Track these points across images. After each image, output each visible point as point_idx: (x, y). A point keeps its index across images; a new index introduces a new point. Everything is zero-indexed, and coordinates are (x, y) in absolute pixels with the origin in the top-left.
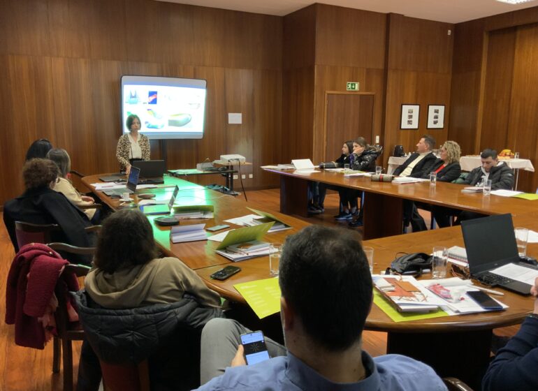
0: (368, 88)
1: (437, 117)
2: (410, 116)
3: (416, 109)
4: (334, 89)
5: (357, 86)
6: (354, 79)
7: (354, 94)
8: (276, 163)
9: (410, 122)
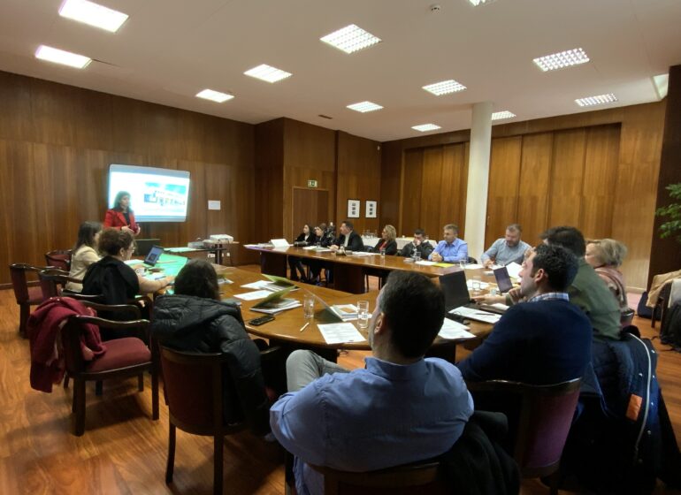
0: (324, 186)
1: (372, 209)
2: (353, 209)
3: (358, 203)
4: (298, 185)
5: (316, 184)
6: (313, 178)
7: (313, 189)
8: (256, 243)
9: (353, 213)
